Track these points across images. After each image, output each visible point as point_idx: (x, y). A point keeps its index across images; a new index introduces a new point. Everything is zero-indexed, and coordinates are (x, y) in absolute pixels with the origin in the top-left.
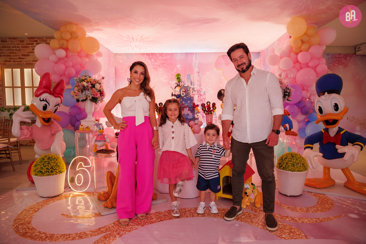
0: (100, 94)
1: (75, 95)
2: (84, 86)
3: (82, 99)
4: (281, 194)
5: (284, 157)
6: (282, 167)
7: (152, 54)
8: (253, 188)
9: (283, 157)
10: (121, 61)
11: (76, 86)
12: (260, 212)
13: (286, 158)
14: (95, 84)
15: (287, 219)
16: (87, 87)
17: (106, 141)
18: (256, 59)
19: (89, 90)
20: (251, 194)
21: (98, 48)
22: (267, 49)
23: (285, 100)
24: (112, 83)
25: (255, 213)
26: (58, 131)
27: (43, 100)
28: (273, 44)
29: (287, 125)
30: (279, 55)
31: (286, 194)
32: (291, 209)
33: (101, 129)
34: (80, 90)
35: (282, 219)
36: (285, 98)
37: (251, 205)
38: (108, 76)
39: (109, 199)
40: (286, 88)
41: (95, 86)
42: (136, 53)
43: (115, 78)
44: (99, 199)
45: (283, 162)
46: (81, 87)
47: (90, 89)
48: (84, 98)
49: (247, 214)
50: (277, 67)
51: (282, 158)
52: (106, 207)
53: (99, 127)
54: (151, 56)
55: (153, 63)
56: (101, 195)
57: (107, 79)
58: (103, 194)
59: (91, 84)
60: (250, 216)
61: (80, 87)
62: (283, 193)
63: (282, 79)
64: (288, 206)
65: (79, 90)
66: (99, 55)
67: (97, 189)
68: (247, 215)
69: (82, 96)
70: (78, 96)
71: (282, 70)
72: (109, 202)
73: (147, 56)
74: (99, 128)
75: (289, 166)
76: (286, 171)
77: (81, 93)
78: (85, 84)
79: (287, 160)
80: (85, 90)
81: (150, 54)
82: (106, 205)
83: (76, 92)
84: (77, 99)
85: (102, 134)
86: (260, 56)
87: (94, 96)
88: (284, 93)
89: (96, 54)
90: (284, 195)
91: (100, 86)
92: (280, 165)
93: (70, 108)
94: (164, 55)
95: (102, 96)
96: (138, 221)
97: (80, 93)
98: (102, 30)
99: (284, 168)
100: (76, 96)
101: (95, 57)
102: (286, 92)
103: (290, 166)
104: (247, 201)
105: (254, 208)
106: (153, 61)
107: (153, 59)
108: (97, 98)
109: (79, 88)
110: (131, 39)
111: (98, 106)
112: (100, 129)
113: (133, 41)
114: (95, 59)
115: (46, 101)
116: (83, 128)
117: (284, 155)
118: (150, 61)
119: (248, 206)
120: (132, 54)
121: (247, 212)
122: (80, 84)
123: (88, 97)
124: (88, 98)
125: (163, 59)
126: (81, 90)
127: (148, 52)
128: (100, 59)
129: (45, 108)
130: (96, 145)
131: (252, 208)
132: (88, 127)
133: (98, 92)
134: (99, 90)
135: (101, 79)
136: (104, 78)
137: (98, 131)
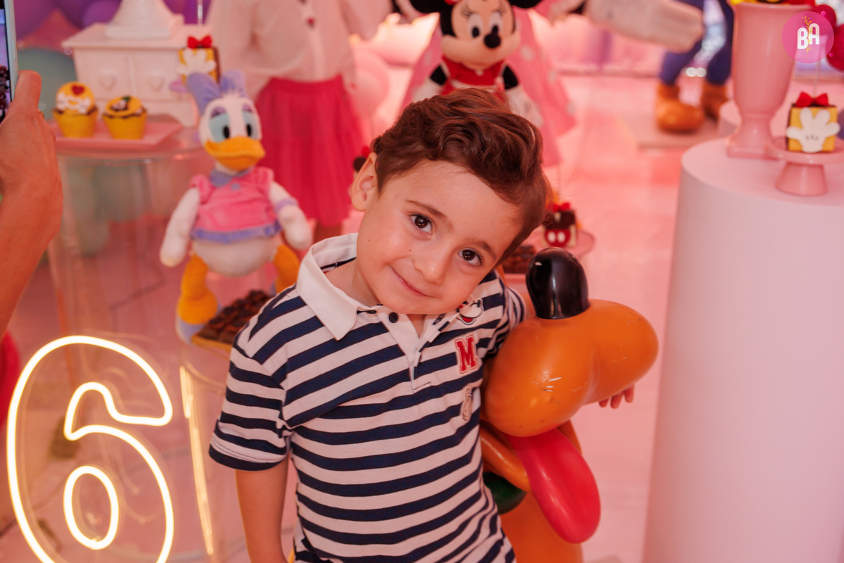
17: (279, 231)
33: (237, 130)
53: (216, 113)
74: (220, 122)
85: (245, 177)
112: (226, 132)
116: (92, 111)
130: (203, 270)
132: (127, 99)
137: (208, 143)
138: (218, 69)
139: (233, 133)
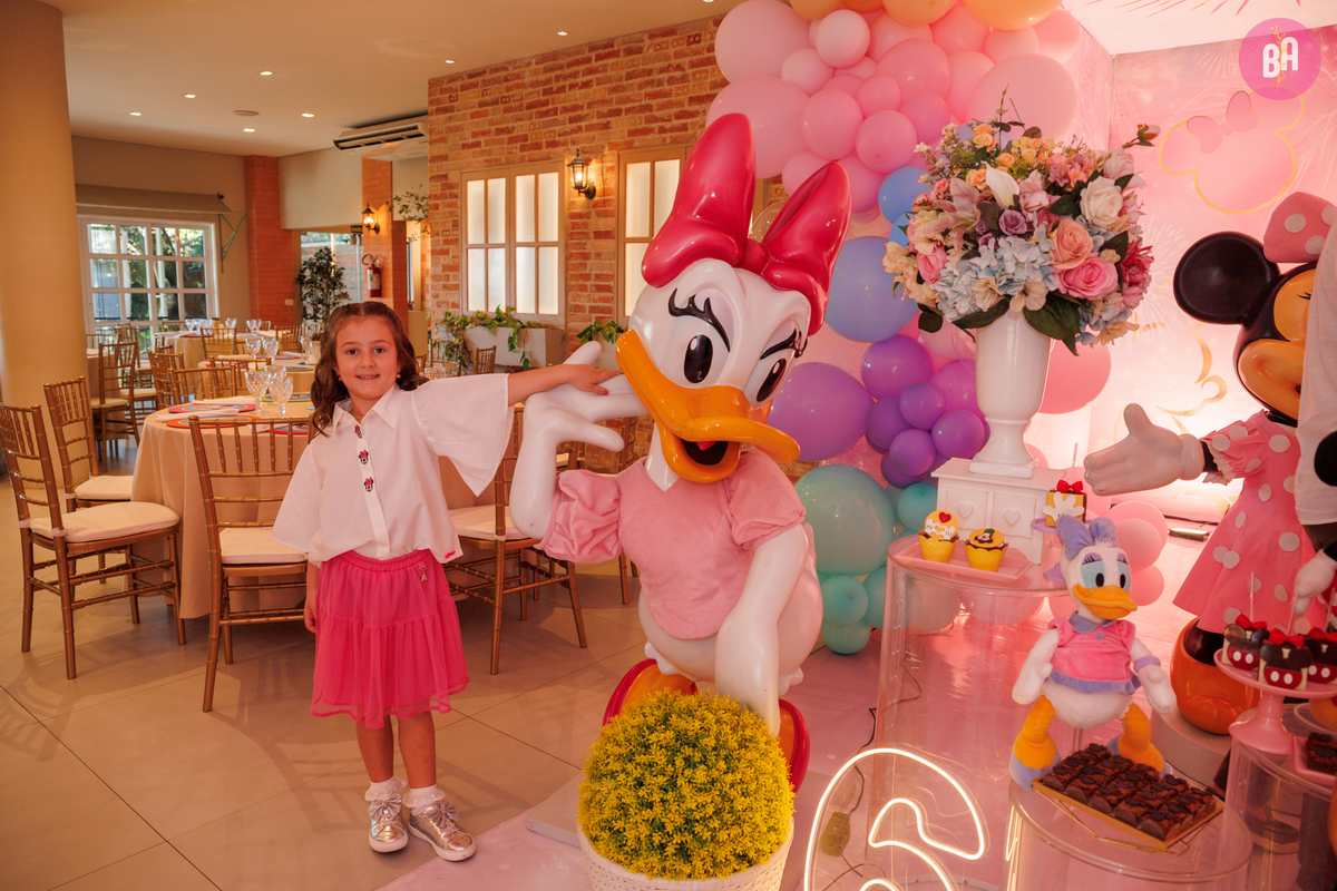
0: (1117, 267)
1: (913, 274)
2: (988, 203)
3: (964, 308)
11: (926, 204)
14: (1081, 185)
16: (1017, 207)
19: (1035, 237)
26: (775, 529)
27: (691, 310)
33: (1111, 580)
34: (954, 239)
41: (1083, 204)
46: (960, 213)
47: (1040, 230)
48: (985, 304)
53: (1090, 560)
59: (1052, 188)
61: (953, 209)
65: (945, 233)
66: (1059, 30)
69: (963, 287)
70: (935, 280)
74: (1094, 569)
77: (966, 257)
78: (999, 182)
80: (999, 234)
83: (925, 249)
84: (921, 306)
85: (1112, 629)
87: (1069, 286)
89: (1037, 26)
91: (1119, 204)
93: (872, 349)
95: (1131, 284)
97: (955, 256)
100: (920, 280)
101: (1033, 47)
108: (1086, 303)
109: (947, 217)
112: (1100, 580)
115: (707, 313)
116: (954, 539)
122: (956, 185)
123: (1014, 291)
124: (1017, 306)
126: (966, 237)
128: (1063, 58)
129: (698, 361)
130: (1051, 714)
132: (991, 532)
133: (1104, 253)
134: (1112, 235)
135: (1128, 145)
136: (1153, 136)
137: (1078, 587)
138: (1084, 515)
139: (1107, 582)
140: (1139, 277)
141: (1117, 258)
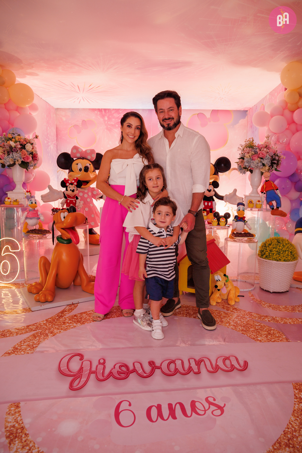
0: (32, 157)
2: (11, 147)
3: (8, 164)
4: (262, 289)
5: (268, 243)
6: (265, 256)
7: (105, 110)
8: (226, 281)
9: (266, 242)
10: (64, 119)
11: (1, 146)
12: (234, 311)
13: (270, 245)
14: (25, 144)
15: (266, 319)
16: (15, 148)
17: (39, 218)
18: (242, 120)
19: (18, 152)
20: (222, 288)
21: (32, 98)
22: (256, 106)
23: (273, 170)
24: (52, 148)
25: (226, 312)
28: (263, 99)
29: (274, 203)
30: (269, 113)
31: (268, 290)
32: (273, 308)
33: (34, 203)
34: (6, 152)
35: (260, 318)
36: (272, 167)
37: (222, 301)
38: (47, 138)
39: (42, 290)
40: (274, 154)
41: (26, 147)
42: (83, 109)
43: (55, 141)
44: (30, 292)
45: (266, 250)
46: (7, 148)
48: (12, 163)
49: (216, 312)
50: (266, 128)
51: (266, 245)
52: (38, 301)
53: (31, 200)
54: (103, 112)
55: (106, 122)
56: (33, 286)
57: (46, 142)
58: (35, 285)
59: (21, 145)
60: (220, 315)
61: (5, 147)
62: (265, 289)
63: (269, 143)
64: (269, 304)
65: (4, 151)
66: (34, 108)
67: (28, 281)
68: (217, 314)
69: (8, 160)
70: (3, 159)
71: (273, 132)
72: (41, 295)
73: (99, 113)
74: (31, 202)
75: (273, 254)
76: (269, 261)
77: (8, 155)
78: (12, 143)
79: (270, 247)
80: (13, 152)
81: (103, 110)
82: (38, 298)
83: (1, 154)
84: (1, 163)
85: (34, 210)
86: (247, 115)
87: (25, 160)
88: (271, 161)
89: (29, 107)
90: (266, 291)
91: (31, 147)
92: (263, 253)
94: (121, 112)
95: (35, 160)
96: (77, 318)
97: (6, 155)
98: (37, 75)
99: (266, 257)
100: (1, 159)
101: (28, 111)
102: (274, 159)
103: (275, 255)
104: (218, 297)
105: (226, 305)
106: (106, 119)
107: (106, 117)
108: (28, 163)
110: (77, 88)
111: (32, 175)
112: (32, 203)
113: (79, 91)
114: (29, 113)
116: (10, 201)
117: (269, 241)
118: (102, 120)
119: (219, 303)
120: (78, 109)
121: (216, 311)
122: (5, 144)
123: (16, 161)
124: (17, 163)
125: (119, 116)
126: (8, 152)
127: (100, 108)
128: (34, 114)
130: (27, 224)
131: (223, 305)
132: (16, 200)
133: (30, 155)
134: (31, 152)
135: (34, 138)
136: (38, 137)
137: (29, 205)
138: (31, 195)
139: (33, 203)
140: (36, 159)
141: (32, 156)
